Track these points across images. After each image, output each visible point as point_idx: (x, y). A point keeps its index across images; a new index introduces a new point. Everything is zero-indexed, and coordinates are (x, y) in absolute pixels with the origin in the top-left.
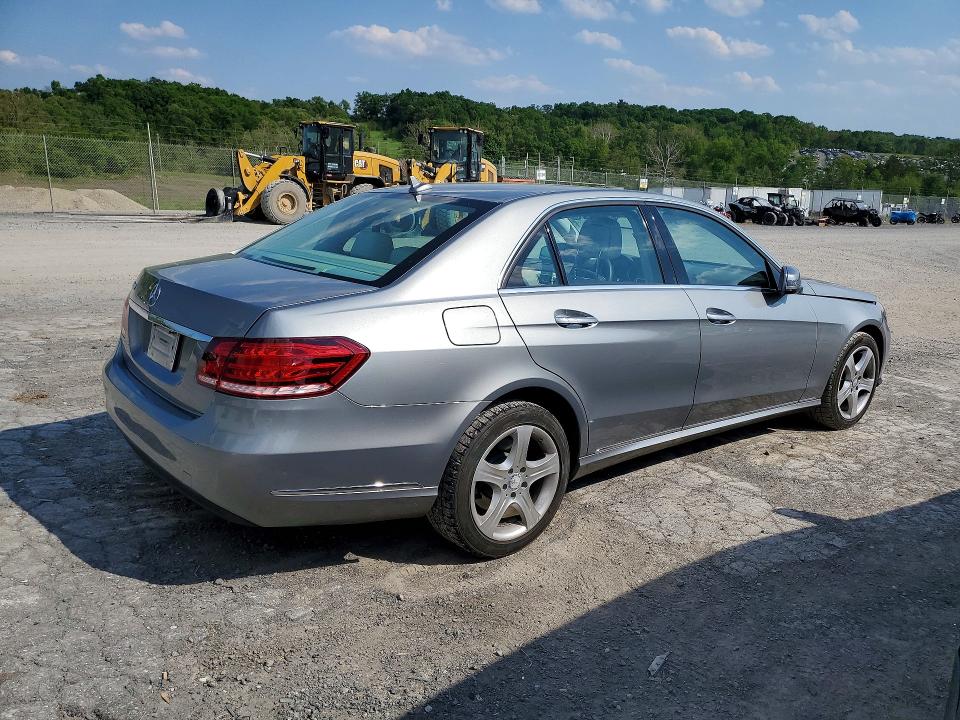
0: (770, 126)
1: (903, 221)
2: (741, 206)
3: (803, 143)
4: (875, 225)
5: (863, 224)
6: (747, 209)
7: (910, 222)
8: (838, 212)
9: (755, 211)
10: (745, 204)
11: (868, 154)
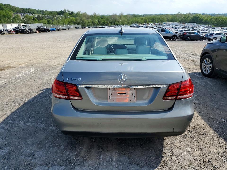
0: (3, 7)
1: (53, 31)
2: (16, 29)
3: (14, 11)
4: (49, 32)
5: (46, 32)
6: (18, 30)
7: (55, 31)
8: (39, 29)
9: (21, 30)
10: (17, 28)
11: (32, 14)
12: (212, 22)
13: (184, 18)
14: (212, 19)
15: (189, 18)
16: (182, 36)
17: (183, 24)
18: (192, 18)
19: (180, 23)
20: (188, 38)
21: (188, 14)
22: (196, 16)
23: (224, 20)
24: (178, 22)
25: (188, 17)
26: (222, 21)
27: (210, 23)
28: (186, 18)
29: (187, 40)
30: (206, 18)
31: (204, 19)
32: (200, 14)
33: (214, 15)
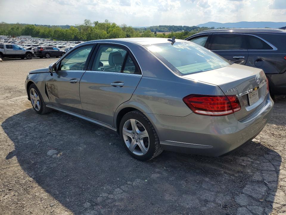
12: (51, 35)
13: (12, 29)
14: (50, 32)
15: (20, 30)
16: (38, 53)
17: (13, 37)
18: (23, 29)
19: (9, 36)
20: (48, 55)
21: (16, 24)
22: (29, 28)
23: (65, 33)
24: (5, 35)
25: (18, 28)
26: (63, 34)
27: (49, 37)
28: (15, 30)
29: (46, 58)
30: (42, 31)
31: (41, 32)
32: (33, 25)
33: (49, 26)
